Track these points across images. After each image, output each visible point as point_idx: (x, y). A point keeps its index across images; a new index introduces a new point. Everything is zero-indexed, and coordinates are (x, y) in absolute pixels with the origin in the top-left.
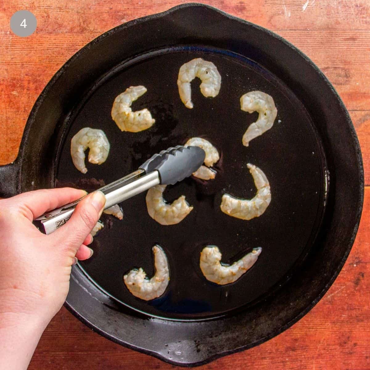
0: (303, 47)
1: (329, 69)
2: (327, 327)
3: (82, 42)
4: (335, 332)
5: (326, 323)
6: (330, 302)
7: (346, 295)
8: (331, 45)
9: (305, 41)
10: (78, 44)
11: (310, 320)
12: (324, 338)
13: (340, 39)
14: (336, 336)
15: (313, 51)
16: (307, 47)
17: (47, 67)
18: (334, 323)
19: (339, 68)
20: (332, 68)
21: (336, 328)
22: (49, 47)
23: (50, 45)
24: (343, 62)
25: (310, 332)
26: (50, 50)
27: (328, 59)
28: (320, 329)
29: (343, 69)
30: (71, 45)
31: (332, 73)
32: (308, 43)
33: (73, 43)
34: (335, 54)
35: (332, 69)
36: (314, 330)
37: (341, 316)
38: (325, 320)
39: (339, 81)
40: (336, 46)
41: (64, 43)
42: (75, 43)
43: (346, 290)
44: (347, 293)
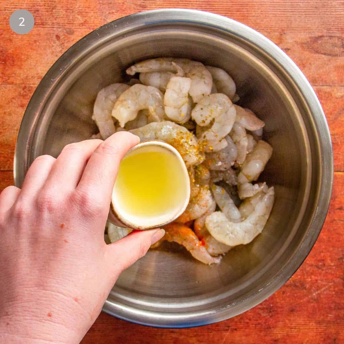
0: (294, 12)
1: (323, 38)
2: (311, 328)
3: (44, 2)
4: (320, 333)
5: (310, 323)
6: (315, 300)
7: (334, 293)
8: (327, 11)
9: (297, 5)
10: (40, 4)
11: (292, 319)
12: (307, 339)
13: (338, 3)
14: (321, 338)
15: (306, 17)
16: (299, 12)
17: (4, 30)
18: (319, 323)
19: (335, 37)
20: (327, 36)
21: (321, 328)
22: (6, 7)
23: (7, 5)
24: (340, 30)
25: (291, 332)
26: (8, 10)
27: (323, 26)
28: (303, 329)
29: (339, 38)
30: (32, 5)
31: (327, 43)
32: (301, 7)
33: (34, 3)
34: (330, 20)
35: (326, 38)
36: (296, 330)
37: (327, 316)
38: (309, 319)
39: (335, 52)
40: (332, 12)
41: (23, 3)
42: (36, 3)
43: (335, 287)
44: (334, 291)
